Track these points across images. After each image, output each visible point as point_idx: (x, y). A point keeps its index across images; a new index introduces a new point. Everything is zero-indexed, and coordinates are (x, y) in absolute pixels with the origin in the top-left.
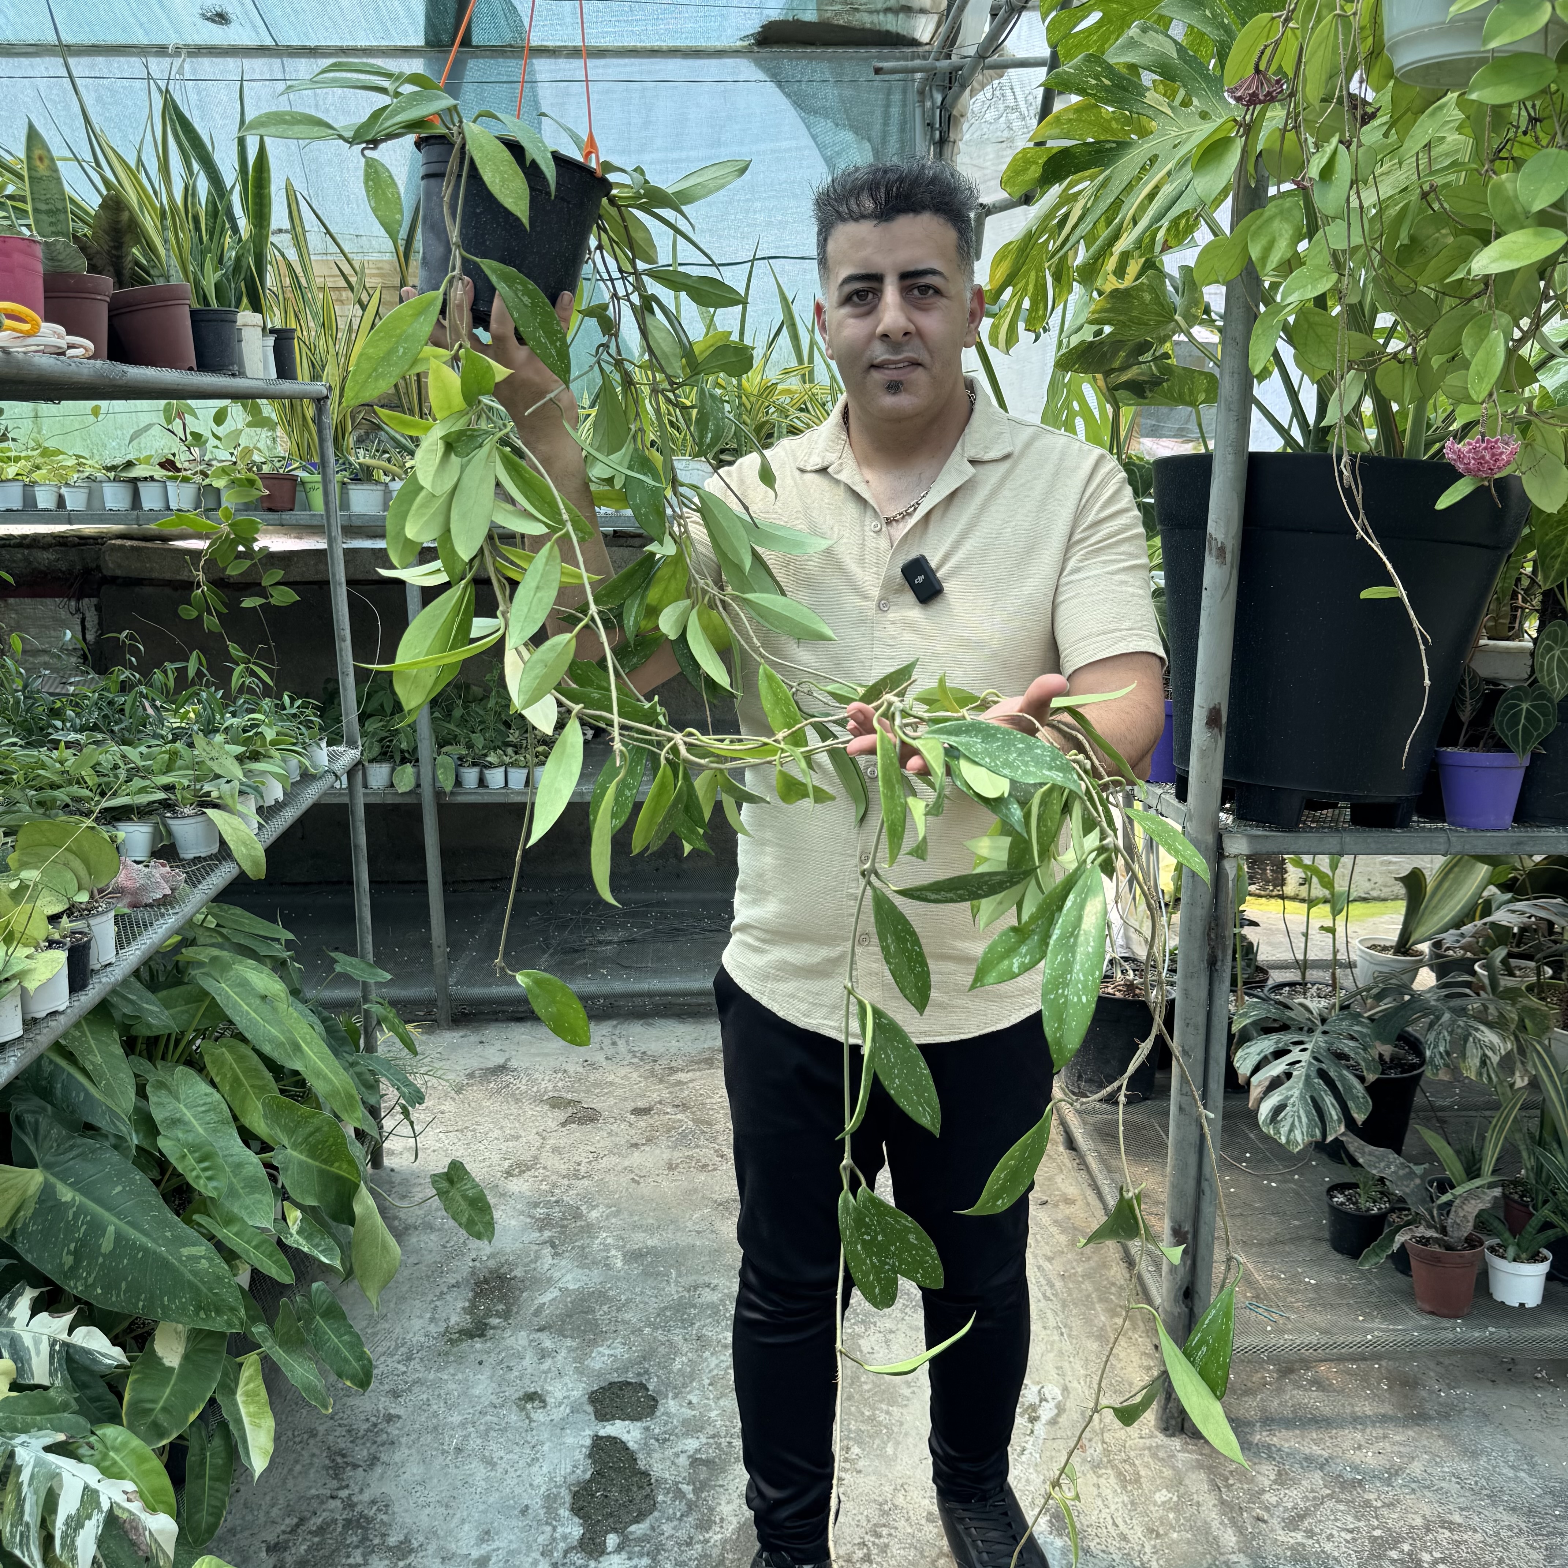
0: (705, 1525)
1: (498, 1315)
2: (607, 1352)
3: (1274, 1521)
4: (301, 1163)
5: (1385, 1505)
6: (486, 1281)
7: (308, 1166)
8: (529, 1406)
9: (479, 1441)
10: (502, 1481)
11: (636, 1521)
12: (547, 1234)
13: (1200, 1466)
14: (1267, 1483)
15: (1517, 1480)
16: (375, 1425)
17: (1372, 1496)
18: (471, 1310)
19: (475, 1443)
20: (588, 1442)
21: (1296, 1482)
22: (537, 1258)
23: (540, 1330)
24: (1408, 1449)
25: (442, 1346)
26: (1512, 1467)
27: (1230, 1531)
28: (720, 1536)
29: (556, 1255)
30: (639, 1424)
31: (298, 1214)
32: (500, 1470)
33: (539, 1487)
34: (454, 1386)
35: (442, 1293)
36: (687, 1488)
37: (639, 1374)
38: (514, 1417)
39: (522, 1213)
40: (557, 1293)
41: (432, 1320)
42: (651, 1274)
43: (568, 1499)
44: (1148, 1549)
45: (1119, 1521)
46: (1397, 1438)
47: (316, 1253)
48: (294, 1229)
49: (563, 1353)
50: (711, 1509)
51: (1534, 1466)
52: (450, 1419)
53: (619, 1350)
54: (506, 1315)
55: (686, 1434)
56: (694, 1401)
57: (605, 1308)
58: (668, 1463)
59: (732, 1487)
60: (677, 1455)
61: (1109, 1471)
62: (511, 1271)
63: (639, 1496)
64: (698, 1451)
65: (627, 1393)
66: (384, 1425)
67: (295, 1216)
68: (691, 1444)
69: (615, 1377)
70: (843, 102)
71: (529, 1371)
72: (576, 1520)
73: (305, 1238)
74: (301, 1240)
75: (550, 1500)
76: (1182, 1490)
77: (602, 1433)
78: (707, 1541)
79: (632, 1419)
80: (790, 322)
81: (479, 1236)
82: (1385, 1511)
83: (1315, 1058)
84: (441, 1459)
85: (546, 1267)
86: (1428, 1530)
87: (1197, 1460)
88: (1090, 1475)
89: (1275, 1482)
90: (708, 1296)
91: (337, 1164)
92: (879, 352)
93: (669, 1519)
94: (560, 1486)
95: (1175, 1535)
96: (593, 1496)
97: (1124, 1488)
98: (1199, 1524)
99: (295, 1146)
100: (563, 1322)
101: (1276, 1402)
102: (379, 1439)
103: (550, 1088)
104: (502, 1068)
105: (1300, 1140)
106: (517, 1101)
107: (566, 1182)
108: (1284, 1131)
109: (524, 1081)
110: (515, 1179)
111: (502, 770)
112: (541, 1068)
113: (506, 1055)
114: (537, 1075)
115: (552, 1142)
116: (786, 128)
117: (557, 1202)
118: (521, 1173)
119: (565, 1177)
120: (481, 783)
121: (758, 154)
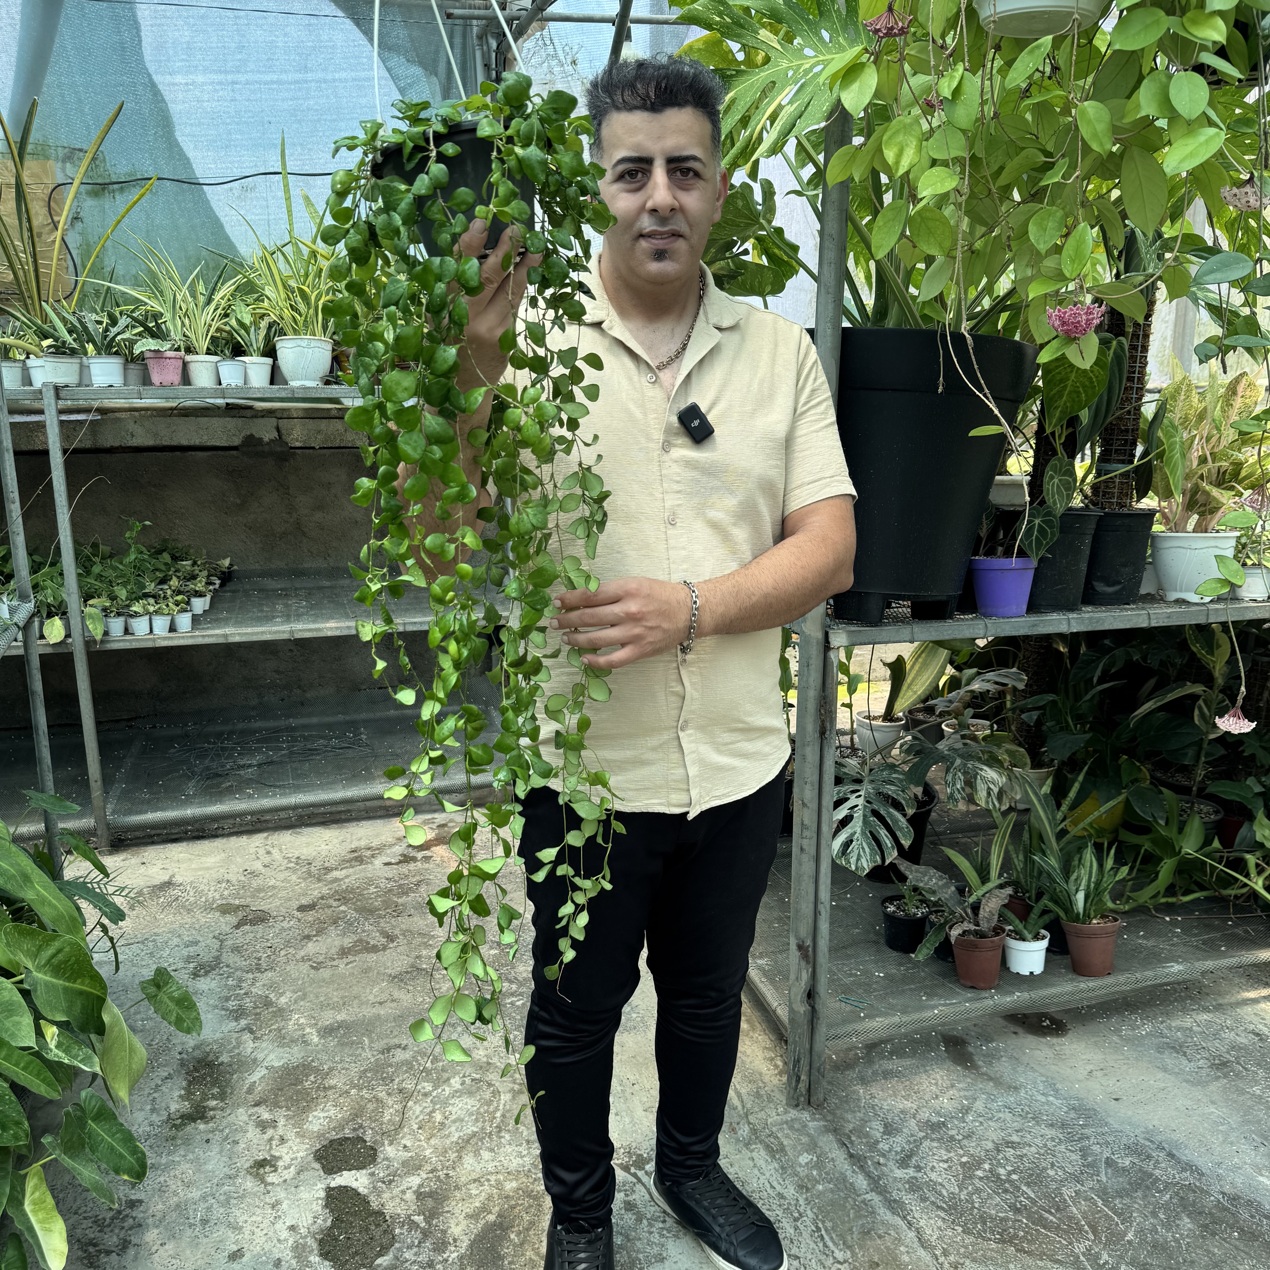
0: (441, 1246)
1: (214, 1097)
2: (322, 1115)
3: (891, 1163)
4: (46, 984)
5: (965, 1137)
6: (196, 1069)
7: (53, 985)
8: (261, 1171)
9: (222, 1210)
10: (251, 1241)
11: (380, 1255)
12: (243, 1022)
13: (827, 1130)
14: (879, 1135)
15: (1048, 1103)
16: (119, 1212)
17: (953, 1133)
18: (188, 1095)
19: (219, 1212)
20: (322, 1194)
21: (898, 1131)
22: (239, 1044)
23: (256, 1105)
24: (970, 1093)
25: (166, 1131)
26: (1043, 1094)
27: (861, 1177)
28: (456, 1254)
29: (256, 1039)
30: (364, 1171)
31: (55, 1029)
32: (247, 1233)
33: (286, 1240)
34: (188, 1166)
35: (157, 1086)
36: (419, 1219)
37: (355, 1130)
38: (249, 1184)
39: (216, 1007)
40: (264, 1072)
41: (153, 1110)
42: (346, 1044)
43: (315, 1246)
44: (802, 1202)
45: (775, 1184)
46: (961, 1086)
47: (76, 1063)
48: (52, 1045)
49: (282, 1122)
50: (444, 1232)
51: (1057, 1091)
52: (190, 1195)
53: (332, 1112)
54: (222, 1096)
55: (408, 1174)
56: (409, 1144)
57: (312, 1078)
58: (398, 1200)
59: (457, 1211)
60: (403, 1192)
61: (759, 1146)
62: (217, 1058)
63: (377, 1233)
64: (421, 1186)
65: (348, 1146)
66: (128, 1211)
67: (51, 1032)
68: (414, 1181)
69: (333, 1135)
70: (412, 41)
71: (255, 1141)
72: (327, 1263)
73: (64, 1051)
74: (61, 1054)
75: (299, 1250)
76: (818, 1150)
77: (333, 1184)
78: (446, 1260)
79: (358, 1168)
81: (188, 1031)
82: (965, 1142)
83: (868, 802)
84: (189, 1232)
85: (249, 1050)
86: (999, 1151)
87: (825, 1126)
88: (744, 1151)
89: (884, 1133)
90: (400, 1056)
91: (79, 981)
92: (647, 223)
93: (409, 1247)
94: (306, 1237)
95: (820, 1187)
96: (336, 1239)
97: (773, 1157)
98: (837, 1175)
99: (39, 968)
100: (276, 1095)
101: (870, 1072)
102: (126, 1224)
103: (217, 897)
104: (168, 884)
105: (866, 866)
106: (189, 911)
107: (250, 976)
108: (853, 860)
109: (191, 894)
110: (202, 979)
111: (147, 617)
112: (205, 881)
113: (170, 873)
114: (202, 887)
115: (230, 942)
116: (365, 60)
117: (246, 994)
118: (207, 973)
119: (248, 972)
120: (127, 631)
121: (340, 80)
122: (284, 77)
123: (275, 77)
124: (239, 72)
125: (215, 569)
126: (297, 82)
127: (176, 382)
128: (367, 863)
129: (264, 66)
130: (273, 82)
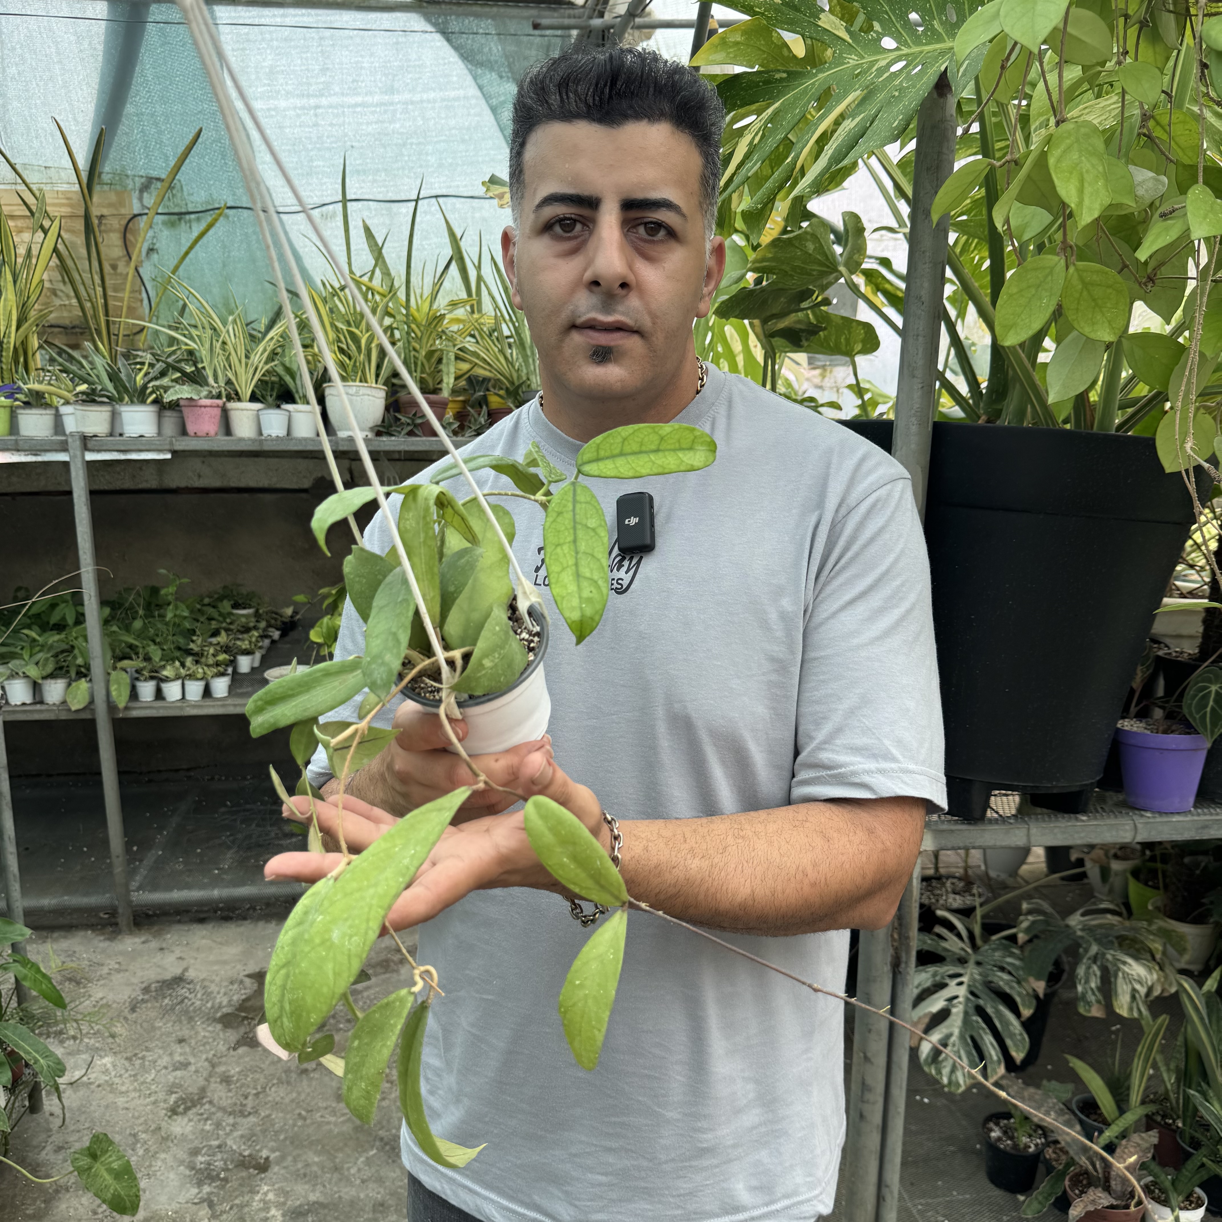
12: (206, 1189)
39: (181, 1162)
70: (507, 57)
80: (458, 257)
81: (123, 1211)
83: (972, 993)
92: (583, 308)
103: (225, 1003)
104: (179, 980)
105: (961, 1081)
106: (191, 1019)
107: (231, 1120)
108: (946, 1071)
109: (199, 996)
110: (179, 1118)
111: (179, 682)
112: (217, 979)
113: (184, 964)
114: (213, 988)
115: (221, 1069)
116: (455, 79)
117: (219, 1147)
118: (187, 1109)
119: (230, 1114)
120: (159, 695)
121: (429, 101)
122: (369, 99)
123: (359, 99)
124: (322, 95)
125: (276, 620)
126: (382, 104)
127: (212, 433)
128: (393, 971)
129: (349, 88)
130: (356, 105)
